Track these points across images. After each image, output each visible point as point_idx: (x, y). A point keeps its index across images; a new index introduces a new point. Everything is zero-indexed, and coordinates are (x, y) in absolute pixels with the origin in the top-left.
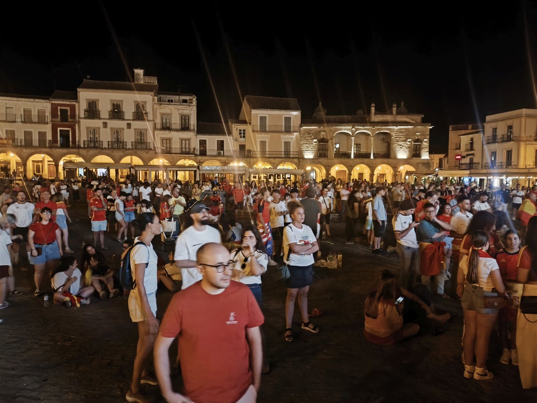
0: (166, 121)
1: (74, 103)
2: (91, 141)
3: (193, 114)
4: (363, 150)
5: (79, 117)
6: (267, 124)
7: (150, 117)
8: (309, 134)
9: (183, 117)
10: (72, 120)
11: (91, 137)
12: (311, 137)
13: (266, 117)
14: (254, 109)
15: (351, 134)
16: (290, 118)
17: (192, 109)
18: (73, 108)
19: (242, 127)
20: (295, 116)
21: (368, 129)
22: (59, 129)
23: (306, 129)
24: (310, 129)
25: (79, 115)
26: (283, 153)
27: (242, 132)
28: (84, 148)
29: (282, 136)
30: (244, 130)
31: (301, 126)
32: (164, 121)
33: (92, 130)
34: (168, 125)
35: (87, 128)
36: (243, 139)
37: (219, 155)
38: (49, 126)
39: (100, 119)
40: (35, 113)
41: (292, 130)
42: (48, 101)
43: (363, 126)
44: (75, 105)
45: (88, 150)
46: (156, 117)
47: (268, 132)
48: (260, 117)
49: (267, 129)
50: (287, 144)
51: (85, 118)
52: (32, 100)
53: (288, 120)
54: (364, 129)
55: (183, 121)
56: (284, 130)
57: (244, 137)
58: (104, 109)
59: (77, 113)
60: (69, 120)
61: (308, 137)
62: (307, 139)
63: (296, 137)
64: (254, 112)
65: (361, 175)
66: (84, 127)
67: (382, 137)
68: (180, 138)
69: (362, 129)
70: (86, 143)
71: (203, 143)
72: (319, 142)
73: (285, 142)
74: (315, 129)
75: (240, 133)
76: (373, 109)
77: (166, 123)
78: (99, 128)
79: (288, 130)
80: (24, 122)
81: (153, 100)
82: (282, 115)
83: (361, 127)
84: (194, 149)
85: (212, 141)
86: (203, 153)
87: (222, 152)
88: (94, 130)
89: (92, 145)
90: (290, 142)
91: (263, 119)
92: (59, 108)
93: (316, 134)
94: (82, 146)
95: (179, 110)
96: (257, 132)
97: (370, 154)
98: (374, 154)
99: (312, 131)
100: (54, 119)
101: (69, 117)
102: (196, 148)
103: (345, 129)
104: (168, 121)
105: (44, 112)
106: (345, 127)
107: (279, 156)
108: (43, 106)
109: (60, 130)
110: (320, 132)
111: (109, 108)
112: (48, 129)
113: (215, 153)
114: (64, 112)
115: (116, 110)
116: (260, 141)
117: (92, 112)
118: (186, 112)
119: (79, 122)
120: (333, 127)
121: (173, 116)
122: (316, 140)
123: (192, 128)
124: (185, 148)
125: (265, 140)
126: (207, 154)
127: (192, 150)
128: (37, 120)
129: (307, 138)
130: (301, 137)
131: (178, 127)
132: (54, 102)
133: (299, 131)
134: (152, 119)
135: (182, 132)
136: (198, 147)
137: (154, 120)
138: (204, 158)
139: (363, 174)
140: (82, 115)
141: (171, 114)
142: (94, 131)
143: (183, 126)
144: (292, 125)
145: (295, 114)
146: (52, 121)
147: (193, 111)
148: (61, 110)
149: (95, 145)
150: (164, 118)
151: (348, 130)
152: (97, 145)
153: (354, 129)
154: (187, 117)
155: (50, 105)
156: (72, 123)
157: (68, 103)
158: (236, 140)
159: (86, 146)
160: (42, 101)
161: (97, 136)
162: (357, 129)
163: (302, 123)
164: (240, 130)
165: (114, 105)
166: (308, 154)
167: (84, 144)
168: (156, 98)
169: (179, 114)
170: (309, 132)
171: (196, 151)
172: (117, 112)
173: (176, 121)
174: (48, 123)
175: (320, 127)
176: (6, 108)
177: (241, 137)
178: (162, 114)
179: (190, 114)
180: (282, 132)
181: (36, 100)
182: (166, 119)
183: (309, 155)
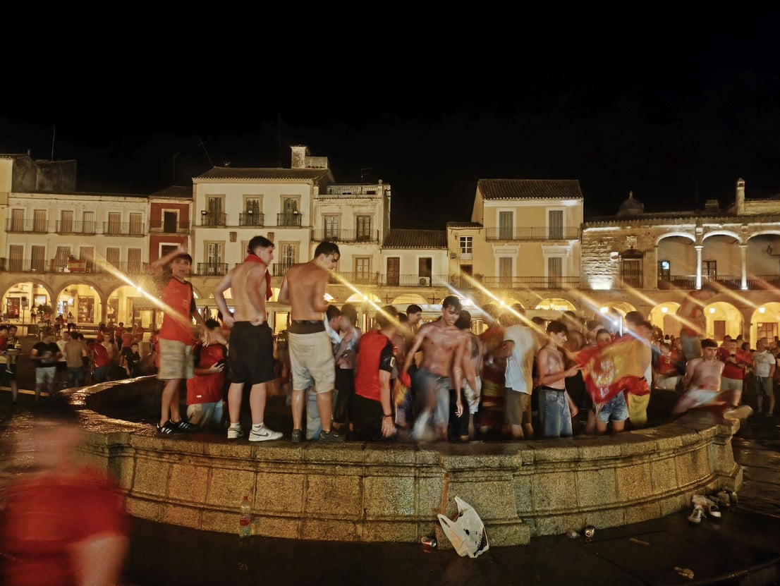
0: (332, 226)
1: (187, 202)
2: (210, 263)
3: (377, 213)
4: (722, 273)
5: (194, 225)
6: (515, 226)
7: (305, 221)
8: (601, 241)
9: (361, 219)
10: (182, 230)
11: (210, 257)
12: (605, 247)
13: (511, 213)
14: (488, 198)
15: (694, 240)
16: (561, 212)
17: (375, 205)
18: (185, 210)
19: (466, 232)
20: (574, 208)
21: (732, 230)
22: (161, 244)
23: (595, 232)
24: (603, 232)
25: (194, 222)
26: (546, 280)
27: (466, 242)
28: (198, 275)
29: (544, 247)
30: (470, 239)
31: (583, 227)
32: (329, 227)
33: (213, 246)
34: (335, 233)
35: (206, 242)
36: (466, 255)
37: (422, 284)
38: (146, 240)
39: (226, 227)
40: (125, 219)
41: (564, 234)
42: (146, 199)
43: (721, 223)
44: (188, 205)
45: (204, 278)
46: (315, 222)
47: (515, 240)
48: (501, 213)
49: (515, 235)
50: (555, 263)
51: (202, 226)
52: (122, 199)
53: (556, 216)
54: (724, 229)
55: (361, 225)
56: (547, 234)
57: (470, 251)
58: (233, 210)
59: (191, 218)
60: (178, 229)
61: (599, 248)
62: (597, 253)
63: (574, 248)
64: (489, 204)
65: (720, 325)
66: (201, 240)
67: (764, 245)
68: (353, 256)
69: (718, 229)
70: (202, 266)
71: (393, 264)
72: (623, 257)
73: (550, 259)
74: (614, 231)
75: (463, 245)
76: (741, 191)
77: (332, 230)
78: (224, 242)
79: (556, 235)
80: (108, 234)
81: (312, 192)
82: (544, 208)
83: (717, 225)
84: (378, 274)
85: (410, 258)
86: (394, 281)
87: (428, 279)
88: (216, 245)
89: (212, 270)
90: (560, 259)
91: (506, 217)
92: (163, 210)
93: (616, 243)
94: (196, 272)
95: (353, 206)
96: (494, 240)
97: (740, 281)
98: (748, 281)
99: (607, 236)
100: (153, 229)
101: (178, 225)
102: (381, 273)
103: (681, 230)
104: (335, 227)
105: (140, 218)
106: (680, 226)
107: (539, 285)
108: (137, 208)
109: (163, 246)
110: (624, 237)
111: (241, 208)
112: (143, 244)
113: (416, 281)
114: (170, 218)
115: (251, 212)
116: (501, 259)
117: (215, 216)
118: (365, 210)
119: (193, 234)
120: (653, 227)
121: (342, 217)
122: (616, 254)
123: (375, 237)
124: (363, 273)
125: (509, 255)
126: (400, 282)
127: (374, 276)
128: (128, 232)
129: (597, 250)
130: (583, 248)
131: (352, 236)
132: (156, 201)
133: (581, 237)
134: (308, 225)
135: (357, 244)
136: (384, 271)
137: (311, 226)
138: (394, 290)
139: (724, 322)
140: (198, 222)
141: (341, 214)
142: (216, 247)
143: (361, 235)
144: (565, 225)
145: (572, 206)
146: (150, 232)
147: (377, 208)
148: (166, 213)
149: (216, 269)
150: (329, 222)
151: (688, 231)
152: (219, 270)
153: (700, 230)
154: (367, 219)
155: (150, 206)
156: (183, 236)
157: (177, 202)
158: (453, 257)
159: (202, 272)
160: (137, 199)
161: (219, 255)
162: (706, 230)
163: (585, 221)
164: (463, 239)
165: (248, 203)
166: (599, 280)
167: (199, 269)
168: (317, 188)
169: (354, 214)
170: (600, 239)
171: (380, 278)
172: (252, 215)
173: (347, 227)
174: (143, 236)
175: (623, 227)
176: (84, 212)
177: (464, 251)
178: (325, 216)
179: (373, 214)
180: (543, 240)
181: (129, 199)
182: (332, 224)
183: (602, 283)
